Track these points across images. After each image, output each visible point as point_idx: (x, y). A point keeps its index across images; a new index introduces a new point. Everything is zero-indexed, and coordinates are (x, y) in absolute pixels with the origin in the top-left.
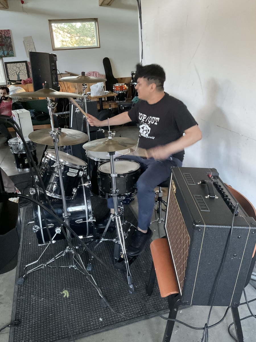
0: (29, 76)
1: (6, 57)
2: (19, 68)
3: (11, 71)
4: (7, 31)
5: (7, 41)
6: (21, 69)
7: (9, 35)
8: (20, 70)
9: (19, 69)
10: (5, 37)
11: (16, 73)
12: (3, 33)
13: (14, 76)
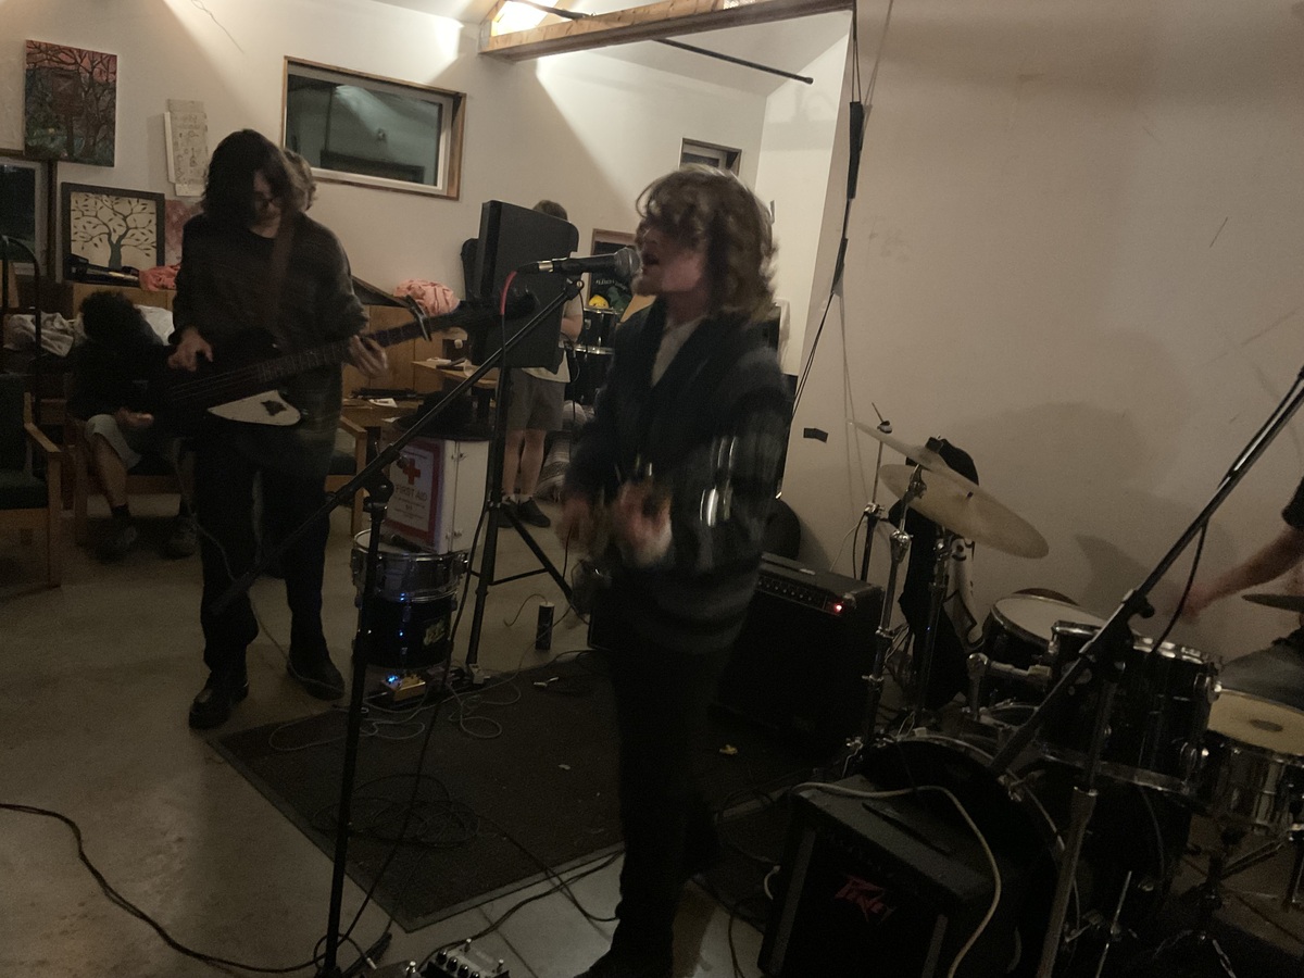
0: (161, 261)
1: (76, 161)
2: (125, 218)
3: (87, 225)
4: (105, 62)
5: (98, 99)
6: (131, 225)
7: (111, 76)
8: (128, 229)
9: (124, 224)
10: (91, 78)
11: (109, 235)
12: (86, 63)
13: (96, 245)
